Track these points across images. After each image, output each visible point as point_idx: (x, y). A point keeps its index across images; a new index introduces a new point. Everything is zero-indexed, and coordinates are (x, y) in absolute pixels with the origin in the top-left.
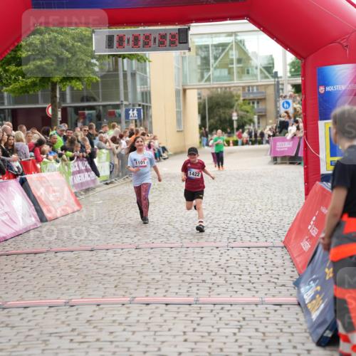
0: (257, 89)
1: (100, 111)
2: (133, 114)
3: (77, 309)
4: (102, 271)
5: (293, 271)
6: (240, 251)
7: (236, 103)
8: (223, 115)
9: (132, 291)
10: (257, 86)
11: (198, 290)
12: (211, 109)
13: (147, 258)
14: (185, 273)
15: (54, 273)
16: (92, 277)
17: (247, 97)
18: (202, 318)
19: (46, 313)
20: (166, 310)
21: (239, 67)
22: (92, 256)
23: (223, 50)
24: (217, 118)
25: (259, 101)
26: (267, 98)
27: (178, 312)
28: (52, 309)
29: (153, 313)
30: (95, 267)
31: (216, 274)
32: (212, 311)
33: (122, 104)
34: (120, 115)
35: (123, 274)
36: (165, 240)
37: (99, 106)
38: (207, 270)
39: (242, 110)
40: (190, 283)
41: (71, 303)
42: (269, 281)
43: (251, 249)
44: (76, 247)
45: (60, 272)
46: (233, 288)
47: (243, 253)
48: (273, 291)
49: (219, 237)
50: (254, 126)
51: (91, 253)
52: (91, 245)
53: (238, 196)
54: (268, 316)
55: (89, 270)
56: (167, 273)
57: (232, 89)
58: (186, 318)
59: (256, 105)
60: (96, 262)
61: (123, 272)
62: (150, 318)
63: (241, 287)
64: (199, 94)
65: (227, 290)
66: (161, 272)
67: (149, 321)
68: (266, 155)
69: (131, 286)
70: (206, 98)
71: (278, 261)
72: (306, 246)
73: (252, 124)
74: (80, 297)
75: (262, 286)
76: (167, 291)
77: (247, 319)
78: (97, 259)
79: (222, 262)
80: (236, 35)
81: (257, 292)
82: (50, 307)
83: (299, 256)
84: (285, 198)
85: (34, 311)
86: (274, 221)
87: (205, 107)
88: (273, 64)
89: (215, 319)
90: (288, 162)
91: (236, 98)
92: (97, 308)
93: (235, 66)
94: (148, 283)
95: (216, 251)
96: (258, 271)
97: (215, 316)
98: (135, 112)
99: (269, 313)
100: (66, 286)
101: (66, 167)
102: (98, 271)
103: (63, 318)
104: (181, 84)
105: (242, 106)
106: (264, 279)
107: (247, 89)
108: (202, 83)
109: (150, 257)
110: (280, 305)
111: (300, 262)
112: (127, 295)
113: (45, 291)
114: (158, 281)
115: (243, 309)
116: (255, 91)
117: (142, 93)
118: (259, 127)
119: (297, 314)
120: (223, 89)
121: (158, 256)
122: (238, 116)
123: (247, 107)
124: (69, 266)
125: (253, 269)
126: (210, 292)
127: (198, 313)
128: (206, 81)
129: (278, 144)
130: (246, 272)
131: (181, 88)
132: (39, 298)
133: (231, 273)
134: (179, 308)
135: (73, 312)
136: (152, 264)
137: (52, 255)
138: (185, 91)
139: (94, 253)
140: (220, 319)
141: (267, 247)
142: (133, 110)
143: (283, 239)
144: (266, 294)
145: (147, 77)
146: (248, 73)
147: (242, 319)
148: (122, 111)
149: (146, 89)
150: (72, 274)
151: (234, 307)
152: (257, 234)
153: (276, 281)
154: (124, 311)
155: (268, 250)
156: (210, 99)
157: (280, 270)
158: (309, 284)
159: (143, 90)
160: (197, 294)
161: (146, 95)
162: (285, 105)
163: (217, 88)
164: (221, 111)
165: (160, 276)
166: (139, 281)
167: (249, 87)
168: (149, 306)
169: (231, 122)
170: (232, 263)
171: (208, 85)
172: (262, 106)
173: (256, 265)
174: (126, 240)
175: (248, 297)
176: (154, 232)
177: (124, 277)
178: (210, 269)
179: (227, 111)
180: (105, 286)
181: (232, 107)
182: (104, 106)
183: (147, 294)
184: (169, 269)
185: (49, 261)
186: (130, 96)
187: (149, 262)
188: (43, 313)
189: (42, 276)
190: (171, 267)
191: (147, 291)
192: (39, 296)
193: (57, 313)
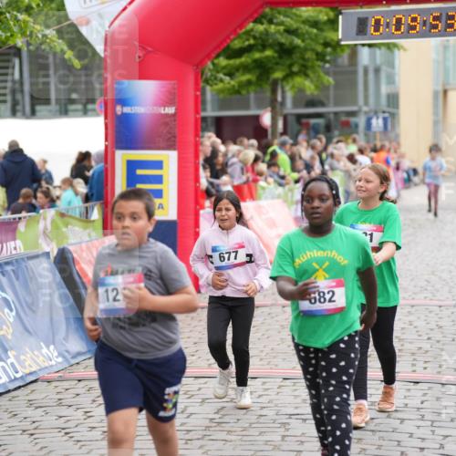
1: (330, 119)
2: (377, 123)
28: (288, 382)
29: (425, 395)
33: (360, 111)
34: (357, 126)
36: (430, 295)
37: (329, 113)
56: (438, 342)
62: (422, 403)
66: (429, 339)
85: (264, 383)
94: (413, 354)
98: (380, 122)
104: (441, 83)
109: (411, 318)
113: (275, 357)
114: (427, 352)
117: (388, 96)
121: (423, 317)
131: (440, 88)
136: (415, 327)
138: (445, 92)
142: (378, 118)
145: (395, 74)
148: (361, 121)
149: (393, 90)
159: (389, 91)
161: (393, 100)
165: (429, 346)
182: (336, 114)
183: (414, 368)
184: (441, 336)
185: (276, 318)
186: (372, 100)
187: (411, 325)
188: (276, 387)
189: (268, 337)
190: (442, 333)
191: (413, 365)
192: (269, 363)
193: (295, 388)
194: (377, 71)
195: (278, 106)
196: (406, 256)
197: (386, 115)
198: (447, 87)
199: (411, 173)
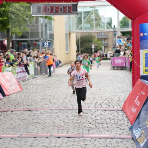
0: (104, 34)
1: (29, 43)
2: (46, 44)
3: (25, 140)
4: (35, 121)
5: (128, 122)
6: (101, 112)
7: (94, 40)
8: (87, 46)
9: (51, 131)
10: (104, 32)
11: (83, 131)
12: (82, 43)
13: (57, 115)
14: (76, 122)
15: (12, 122)
16: (31, 124)
17: (99, 38)
18: (86, 145)
19: (10, 141)
20: (68, 141)
21: (96, 23)
22: (30, 113)
23: (88, 14)
24: (85, 47)
25: (105, 39)
26: (109, 38)
27: (74, 142)
28: (13, 140)
29: (62, 142)
30: (32, 119)
31: (91, 123)
32: (90, 141)
33: (40, 40)
34: (39, 45)
35: (46, 123)
36: (64, 106)
37: (29, 40)
38: (86, 121)
39: (96, 43)
40: (78, 127)
41: (22, 137)
42: (117, 127)
43: (106, 111)
44: (21, 108)
45: (15, 121)
46: (99, 130)
47: (103, 113)
48: (119, 132)
49: (91, 105)
50: (102, 51)
51: (29, 112)
52: (29, 108)
53: (97, 85)
54: (118, 144)
55: (29, 120)
56: (67, 122)
57: (92, 33)
58: (78, 145)
59: (103, 41)
60: (32, 116)
61: (46, 121)
62: (61, 145)
63: (103, 129)
64: (76, 36)
65: (97, 131)
66: (64, 122)
67: (60, 146)
68: (109, 65)
69: (50, 128)
70: (80, 37)
71: (120, 118)
72: (134, 110)
73: (101, 50)
74: (26, 133)
75: (114, 129)
76: (68, 131)
77: (108, 146)
78: (32, 115)
79: (93, 117)
80: (95, 8)
81: (111, 132)
82: (11, 138)
83: (131, 115)
84: (120, 86)
85: (4, 140)
86: (116, 98)
87: (79, 42)
88: (112, 21)
89: (92, 145)
90: (120, 69)
91: (94, 38)
92: (35, 139)
93: (94, 22)
94: (58, 127)
95: (89, 112)
96: (111, 122)
97: (92, 144)
98: (47, 44)
99: (118, 143)
100: (18, 128)
101: (14, 70)
102: (33, 121)
103: (19, 144)
104: (68, 31)
105: (96, 42)
106: (114, 126)
107: (99, 33)
108: (78, 30)
109: (58, 114)
110: (124, 139)
111: (132, 118)
112: (49, 133)
113: (8, 130)
114: (63, 126)
115: (106, 141)
116: (103, 34)
117: (50, 35)
118: (104, 52)
119: (132, 144)
120: (88, 33)
121: (62, 114)
122: (95, 46)
123: (99, 42)
124: (19, 118)
125: (108, 121)
126: (88, 132)
127: (84, 142)
128: (80, 29)
129: (116, 60)
130: (105, 122)
131: (68, 33)
132: (6, 134)
133: (98, 123)
134: (74, 140)
135: (23, 141)
136: (59, 118)
137: (10, 112)
138: (70, 34)
139: (31, 112)
140: (95, 145)
141: (114, 110)
142: (46, 43)
143: (122, 106)
144: (116, 134)
145: (52, 27)
146: (100, 26)
147: (106, 146)
148: (41, 43)
149: (51, 33)
150: (21, 122)
151: (101, 140)
152: (109, 104)
153: (120, 127)
154: (48, 141)
155: (115, 112)
156: (82, 38)
157: (122, 122)
158: (137, 129)
159: (50, 33)
160: (83, 133)
161: (52, 36)
162: (119, 42)
163: (85, 33)
164: (87, 44)
165: (64, 124)
166: (54, 126)
167: (100, 32)
168: (60, 139)
169: (91, 49)
170: (98, 118)
171: (81, 31)
172: (106, 42)
173: (109, 119)
174: (46, 106)
175: (107, 135)
176: (59, 102)
177: (47, 124)
178: (88, 120)
179: (89, 44)
180: (37, 128)
181: (92, 42)
182: (31, 41)
183: (58, 132)
184: (68, 120)
185: (9, 116)
186: (44, 36)
187: (58, 117)
188: (8, 142)
189: (6, 123)
190: (68, 119)
191: (58, 131)
192: (6, 133)
193: (15, 141)
194: (46, 26)
195: (10, 38)
196: (56, 92)
197: (50, 41)
198: (70, 32)
199: (59, 62)
